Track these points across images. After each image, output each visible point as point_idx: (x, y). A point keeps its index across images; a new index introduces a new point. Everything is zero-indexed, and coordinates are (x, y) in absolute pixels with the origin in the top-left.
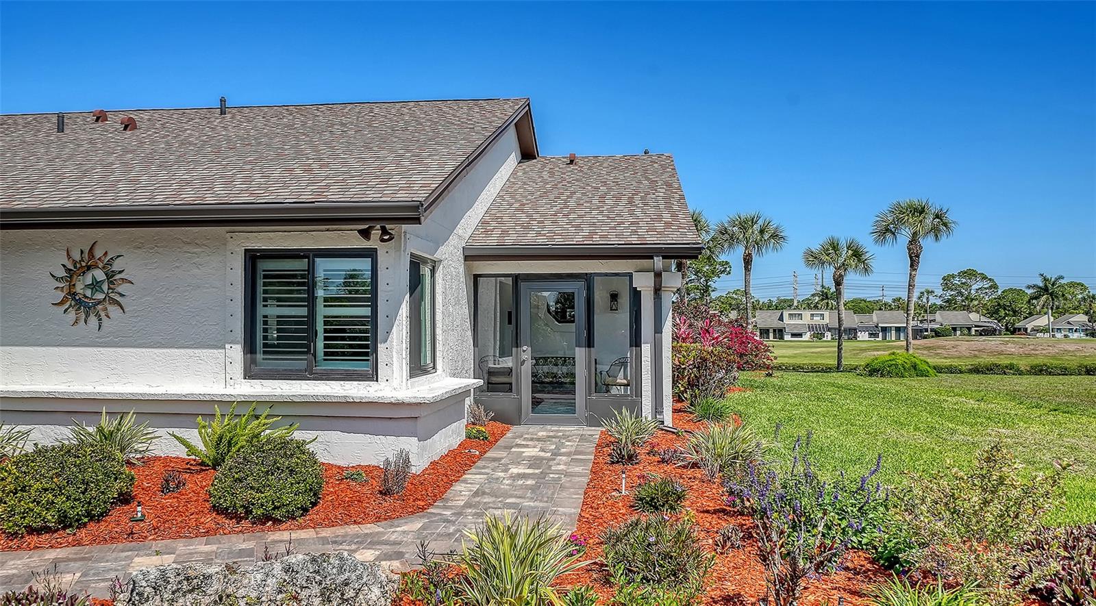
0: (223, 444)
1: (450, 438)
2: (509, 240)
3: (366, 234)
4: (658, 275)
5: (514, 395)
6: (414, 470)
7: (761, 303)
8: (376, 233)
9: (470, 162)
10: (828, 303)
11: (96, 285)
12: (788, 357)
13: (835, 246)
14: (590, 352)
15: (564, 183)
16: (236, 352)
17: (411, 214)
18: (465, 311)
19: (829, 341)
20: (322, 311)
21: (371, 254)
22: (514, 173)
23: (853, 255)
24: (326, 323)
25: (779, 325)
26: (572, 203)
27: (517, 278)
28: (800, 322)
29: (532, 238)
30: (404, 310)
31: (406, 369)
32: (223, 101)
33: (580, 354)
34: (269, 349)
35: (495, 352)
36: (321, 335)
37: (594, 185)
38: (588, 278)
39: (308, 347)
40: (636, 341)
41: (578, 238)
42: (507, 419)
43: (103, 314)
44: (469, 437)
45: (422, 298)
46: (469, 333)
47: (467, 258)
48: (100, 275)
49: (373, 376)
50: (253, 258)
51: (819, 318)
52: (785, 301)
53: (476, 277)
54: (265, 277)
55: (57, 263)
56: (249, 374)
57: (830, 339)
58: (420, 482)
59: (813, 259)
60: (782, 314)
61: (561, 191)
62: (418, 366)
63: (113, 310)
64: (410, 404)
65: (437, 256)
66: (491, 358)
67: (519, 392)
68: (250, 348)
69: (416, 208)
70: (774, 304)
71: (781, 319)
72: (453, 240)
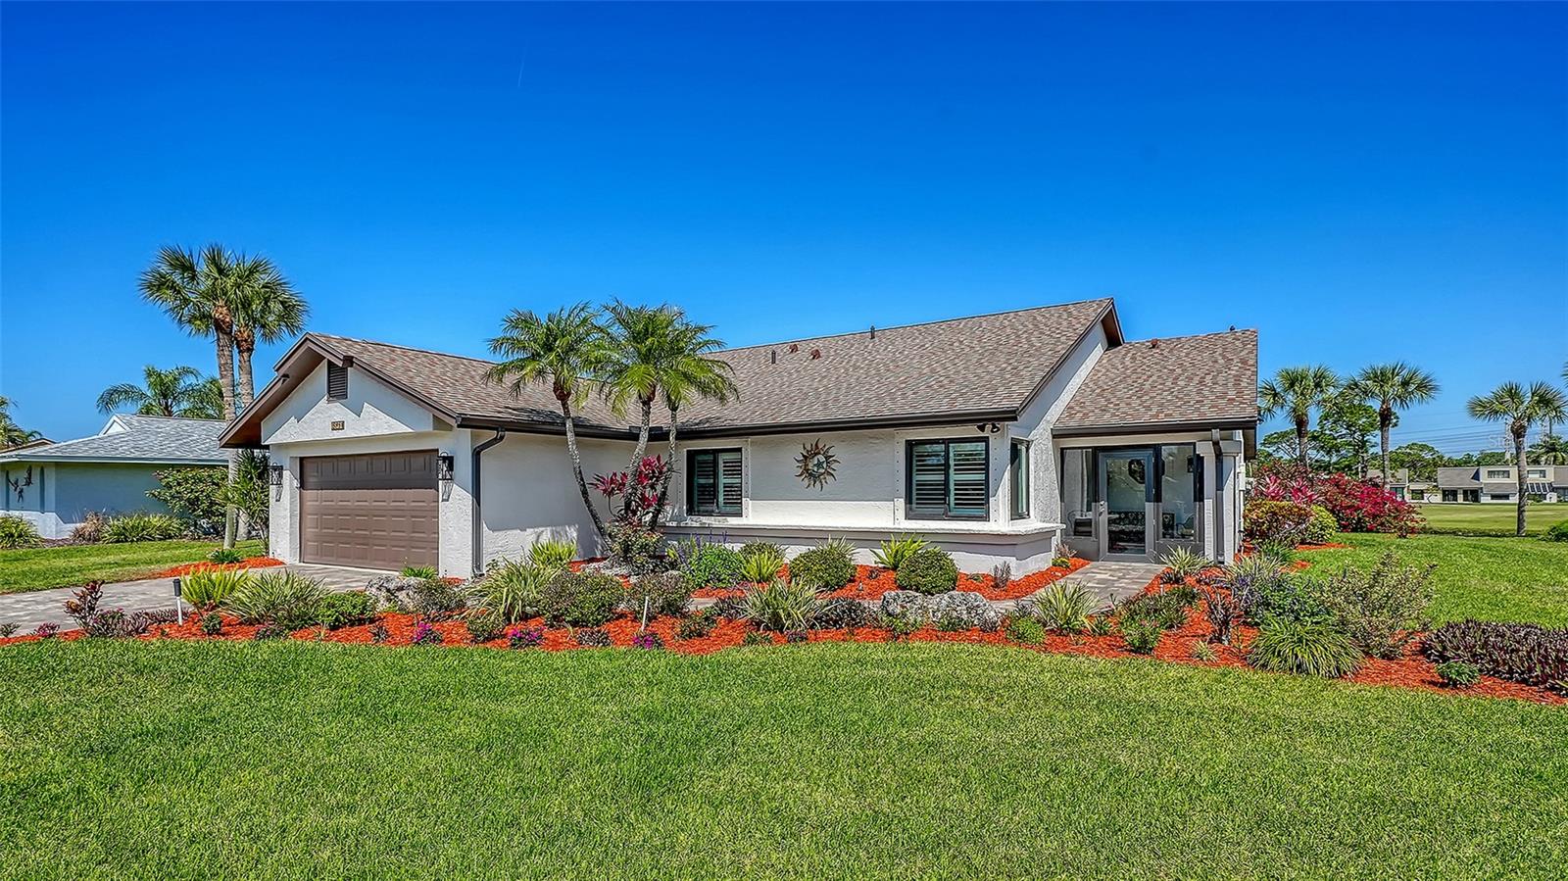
0: (898, 556)
1: (1040, 563)
2: (1087, 423)
3: (982, 428)
4: (1216, 444)
5: (1093, 538)
6: (1013, 578)
7: (1446, 458)
8: (989, 427)
9: (1054, 370)
10: (1555, 457)
11: (819, 464)
12: (1470, 522)
13: (1513, 393)
14: (1158, 506)
15: (1144, 367)
16: (901, 503)
17: (1011, 415)
18: (1053, 476)
19: (1554, 504)
20: (954, 477)
21: (986, 440)
22: (1101, 359)
23: (1539, 402)
24: (956, 485)
25: (1474, 485)
26: (1147, 386)
27: (1095, 449)
28: (1507, 481)
29: (1108, 419)
30: (1007, 475)
31: (1008, 514)
32: (873, 328)
33: (1149, 507)
34: (922, 501)
35: (1082, 507)
36: (952, 492)
37: (1171, 368)
38: (1157, 448)
39: (945, 499)
40: (1199, 496)
41: (1146, 418)
42: (1087, 557)
43: (823, 481)
44: (1054, 565)
45: (1019, 467)
46: (1057, 492)
47: (1054, 437)
48: (822, 458)
49: (986, 518)
50: (910, 445)
51: (1538, 476)
52: (1493, 455)
53: (1062, 449)
54: (917, 456)
55: (798, 452)
56: (908, 517)
57: (1555, 502)
58: (1016, 585)
59: (1483, 409)
60: (1477, 473)
61: (1140, 375)
62: (1017, 514)
63: (828, 478)
64: (1010, 535)
65: (1030, 438)
66: (1079, 513)
67: (1097, 537)
68: (909, 500)
69: (1014, 412)
70: (1475, 459)
71: (1476, 477)
72: (1043, 424)
